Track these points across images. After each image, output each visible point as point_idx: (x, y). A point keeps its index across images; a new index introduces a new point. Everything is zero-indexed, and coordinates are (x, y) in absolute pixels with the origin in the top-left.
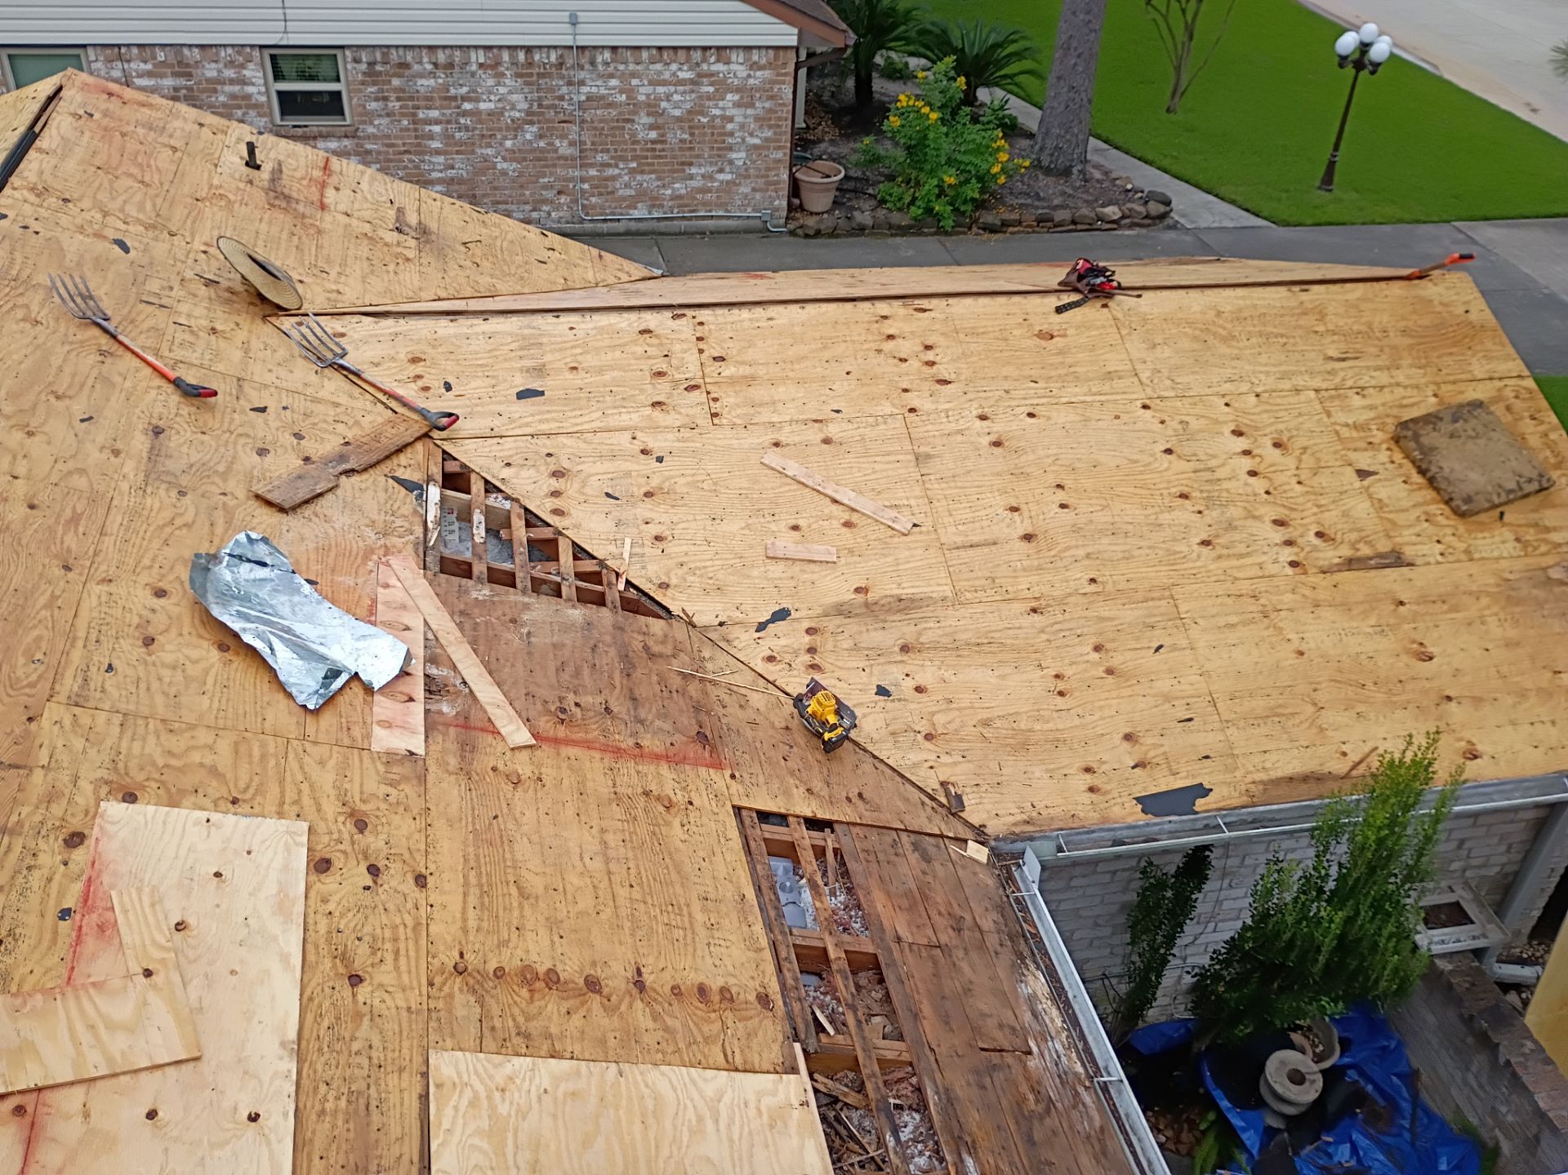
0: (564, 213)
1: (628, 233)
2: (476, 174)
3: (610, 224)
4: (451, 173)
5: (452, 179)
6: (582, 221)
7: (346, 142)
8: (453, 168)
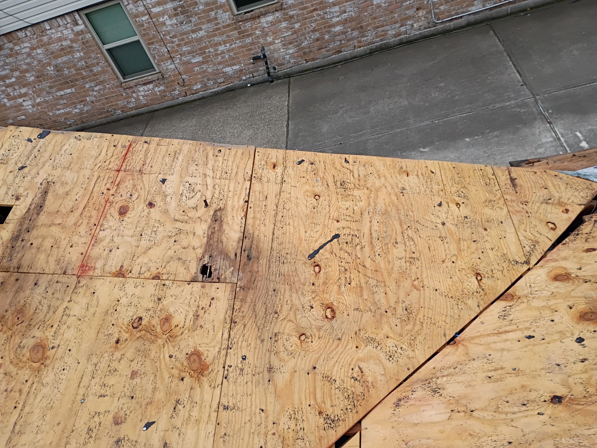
0: (423, 23)
1: (469, 24)
2: (360, 12)
3: (455, 22)
4: (345, 16)
5: (346, 20)
6: (435, 24)
7: (277, 14)
8: (345, 12)
